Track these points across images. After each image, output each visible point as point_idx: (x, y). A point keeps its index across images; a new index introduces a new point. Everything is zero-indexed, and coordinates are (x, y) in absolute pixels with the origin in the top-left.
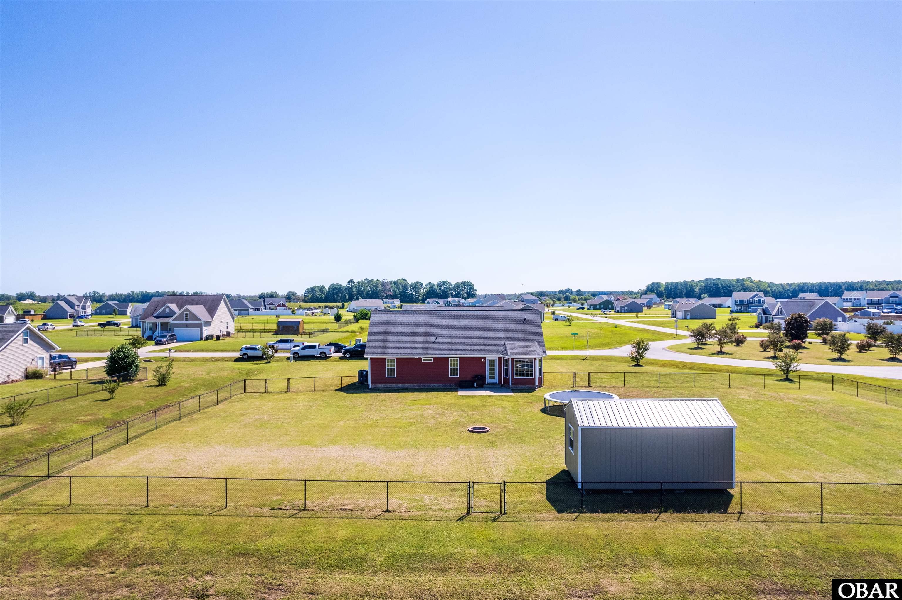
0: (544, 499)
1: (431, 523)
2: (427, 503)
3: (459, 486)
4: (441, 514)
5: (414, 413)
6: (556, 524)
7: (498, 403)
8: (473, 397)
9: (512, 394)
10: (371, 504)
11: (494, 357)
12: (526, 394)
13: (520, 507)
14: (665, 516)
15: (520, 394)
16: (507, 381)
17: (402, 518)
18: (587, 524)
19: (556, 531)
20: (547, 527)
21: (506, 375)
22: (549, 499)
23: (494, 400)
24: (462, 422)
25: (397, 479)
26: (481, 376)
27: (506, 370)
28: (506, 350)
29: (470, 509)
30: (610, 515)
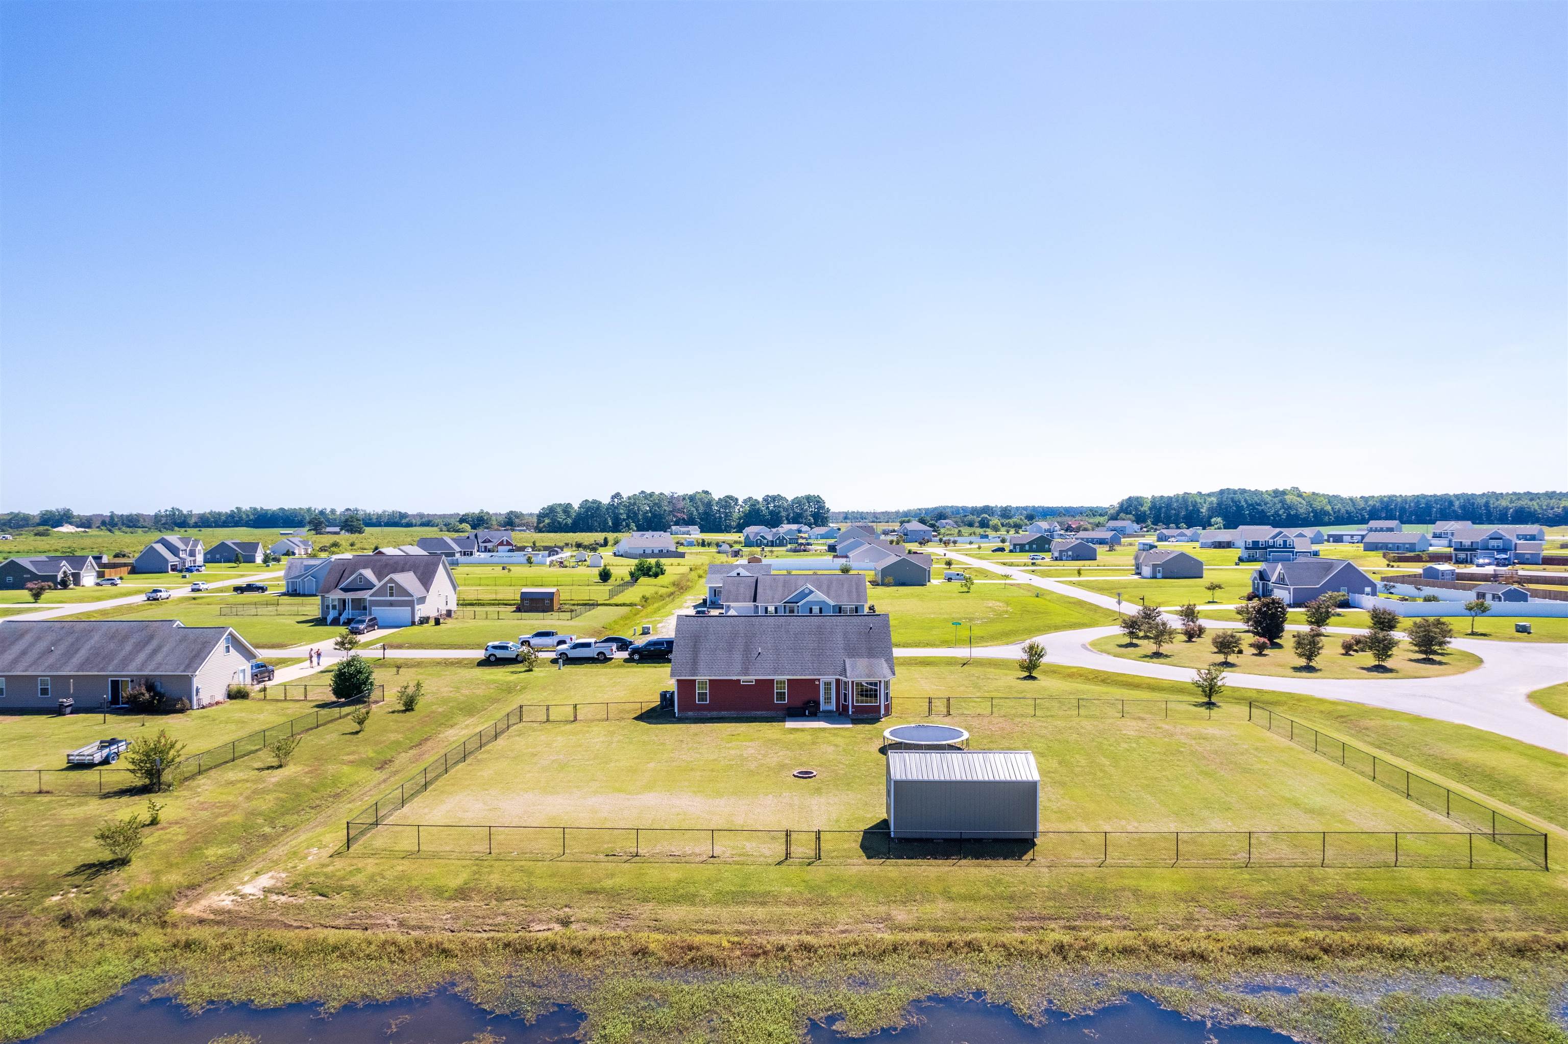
0: (858, 847)
1: (752, 867)
2: (748, 849)
3: (779, 834)
4: (762, 859)
5: (732, 752)
6: (864, 868)
7: (832, 739)
8: (802, 730)
9: (851, 726)
10: (697, 851)
11: (832, 679)
12: (868, 727)
13: (835, 854)
14: (963, 862)
15: (860, 727)
16: (846, 708)
17: (726, 863)
18: (891, 868)
19: (862, 874)
20: (855, 869)
21: (845, 701)
22: (863, 847)
23: (827, 735)
24: (787, 764)
25: (720, 828)
26: (814, 702)
27: (845, 694)
28: (845, 670)
29: (788, 855)
30: (913, 861)
